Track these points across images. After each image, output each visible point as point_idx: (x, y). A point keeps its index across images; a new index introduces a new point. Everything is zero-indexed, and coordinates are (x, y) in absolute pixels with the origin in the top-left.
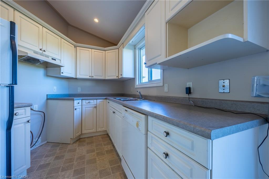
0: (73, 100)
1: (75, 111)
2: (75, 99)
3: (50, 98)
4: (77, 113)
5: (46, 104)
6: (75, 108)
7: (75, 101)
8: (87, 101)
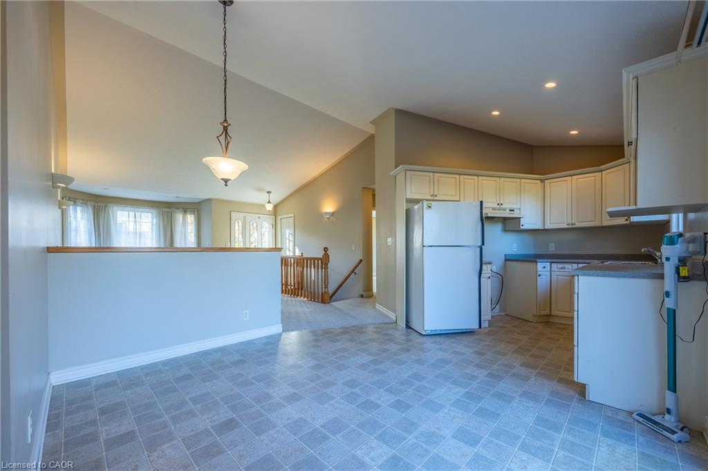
0: (536, 262)
1: (539, 278)
2: (538, 260)
3: (508, 259)
4: (543, 281)
5: (505, 267)
6: (539, 273)
7: (539, 264)
8: (560, 266)
